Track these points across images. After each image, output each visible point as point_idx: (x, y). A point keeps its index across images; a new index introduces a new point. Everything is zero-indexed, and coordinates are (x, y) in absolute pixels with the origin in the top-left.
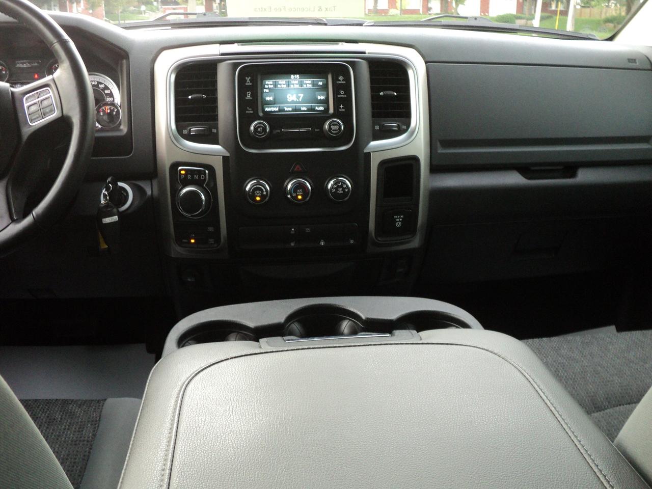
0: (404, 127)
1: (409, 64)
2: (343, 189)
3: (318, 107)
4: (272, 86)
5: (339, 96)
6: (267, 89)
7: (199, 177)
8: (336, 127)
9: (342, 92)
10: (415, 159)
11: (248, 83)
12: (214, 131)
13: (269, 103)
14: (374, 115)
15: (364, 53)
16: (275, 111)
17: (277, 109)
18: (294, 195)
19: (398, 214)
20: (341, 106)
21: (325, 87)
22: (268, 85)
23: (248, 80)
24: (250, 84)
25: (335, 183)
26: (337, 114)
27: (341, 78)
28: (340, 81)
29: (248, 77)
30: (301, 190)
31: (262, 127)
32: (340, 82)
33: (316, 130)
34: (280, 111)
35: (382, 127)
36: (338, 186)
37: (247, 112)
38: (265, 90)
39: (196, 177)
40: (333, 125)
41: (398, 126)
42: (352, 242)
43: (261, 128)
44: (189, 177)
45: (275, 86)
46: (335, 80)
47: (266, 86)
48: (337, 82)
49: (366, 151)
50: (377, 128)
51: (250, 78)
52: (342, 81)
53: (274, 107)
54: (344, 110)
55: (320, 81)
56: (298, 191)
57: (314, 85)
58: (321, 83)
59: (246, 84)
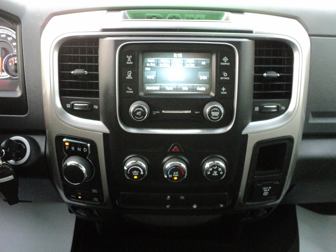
0: (283, 108)
1: (297, 47)
2: (219, 172)
3: (200, 87)
4: (154, 65)
5: (221, 78)
6: (148, 67)
7: (82, 150)
8: (217, 114)
9: (225, 74)
10: (290, 140)
11: (129, 62)
12: (96, 107)
13: (150, 82)
14: (256, 96)
15: (251, 32)
16: (155, 91)
17: (158, 88)
18: (170, 176)
19: (267, 186)
20: (224, 89)
21: (209, 66)
22: (150, 63)
23: (129, 58)
24: (131, 63)
25: (212, 166)
26: (218, 98)
27: (225, 59)
28: (224, 62)
29: (129, 56)
30: (177, 173)
31: (141, 111)
32: (224, 64)
33: (196, 112)
34: (161, 90)
35: (261, 108)
36: (214, 170)
37: (127, 92)
38: (146, 69)
39: (79, 149)
40: (214, 111)
41: (278, 108)
42: (222, 206)
43: (140, 112)
44: (73, 148)
45: (157, 64)
46: (219, 60)
47: (148, 65)
48: (222, 64)
49: (244, 132)
50: (257, 109)
51: (131, 57)
52: (227, 62)
53: (155, 86)
54: (225, 93)
55: (203, 61)
56: (174, 173)
57: (196, 65)
58: (204, 63)
59: (127, 63)
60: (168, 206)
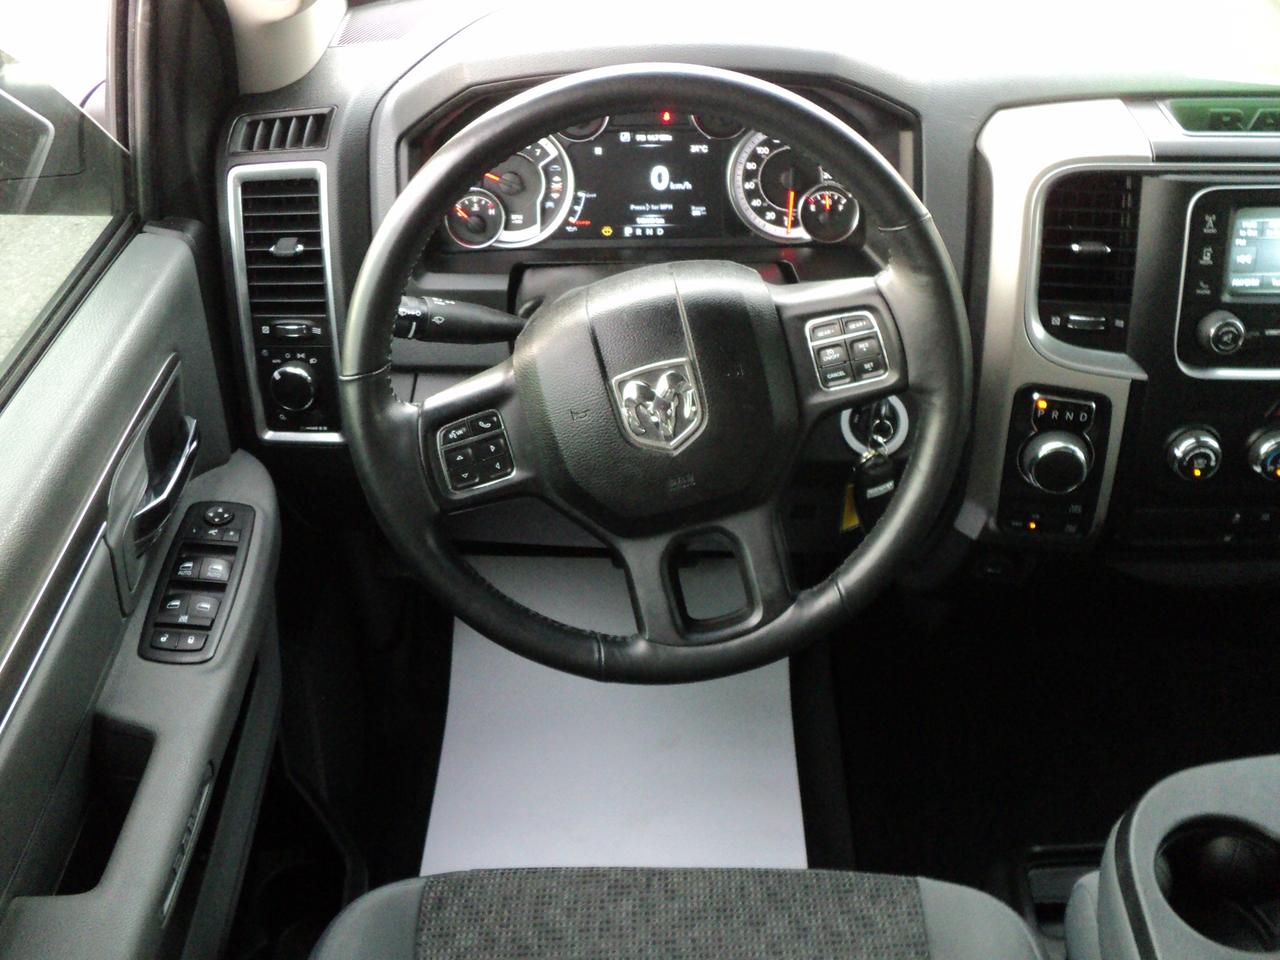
4: (1254, 234)
6: (1242, 238)
7: (1076, 417)
11: (1210, 228)
12: (1120, 323)
13: (1244, 270)
16: (1251, 287)
17: (1255, 282)
22: (1246, 229)
23: (1211, 222)
24: (1214, 231)
29: (1211, 215)
31: (1232, 332)
34: (1262, 286)
37: (1198, 292)
38: (1238, 242)
39: (1069, 416)
43: (1231, 336)
44: (1055, 414)
45: (1262, 232)
47: (1242, 233)
51: (1214, 217)
53: (1250, 277)
59: (1205, 231)
60: (1227, 539)
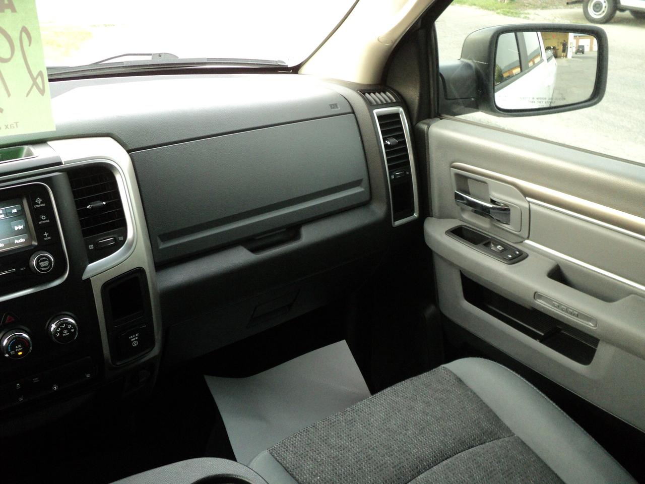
0: (121, 238)
1: (115, 167)
2: (69, 330)
3: (18, 239)
5: (40, 223)
8: (46, 263)
9: (43, 217)
10: (140, 271)
14: (85, 233)
15: (60, 163)
18: (12, 353)
19: (134, 333)
20: (46, 234)
21: (21, 214)
25: (58, 327)
26: (43, 246)
27: (39, 200)
28: (38, 204)
30: (20, 346)
32: (38, 206)
33: (21, 269)
35: (96, 245)
36: (62, 329)
40: (41, 261)
41: (115, 239)
42: (88, 376)
46: (31, 204)
48: (35, 206)
49: (84, 277)
50: (91, 247)
52: (41, 204)
54: (49, 238)
55: (14, 208)
56: (17, 347)
57: (6, 215)
58: (15, 211)
60: (21, 399)
